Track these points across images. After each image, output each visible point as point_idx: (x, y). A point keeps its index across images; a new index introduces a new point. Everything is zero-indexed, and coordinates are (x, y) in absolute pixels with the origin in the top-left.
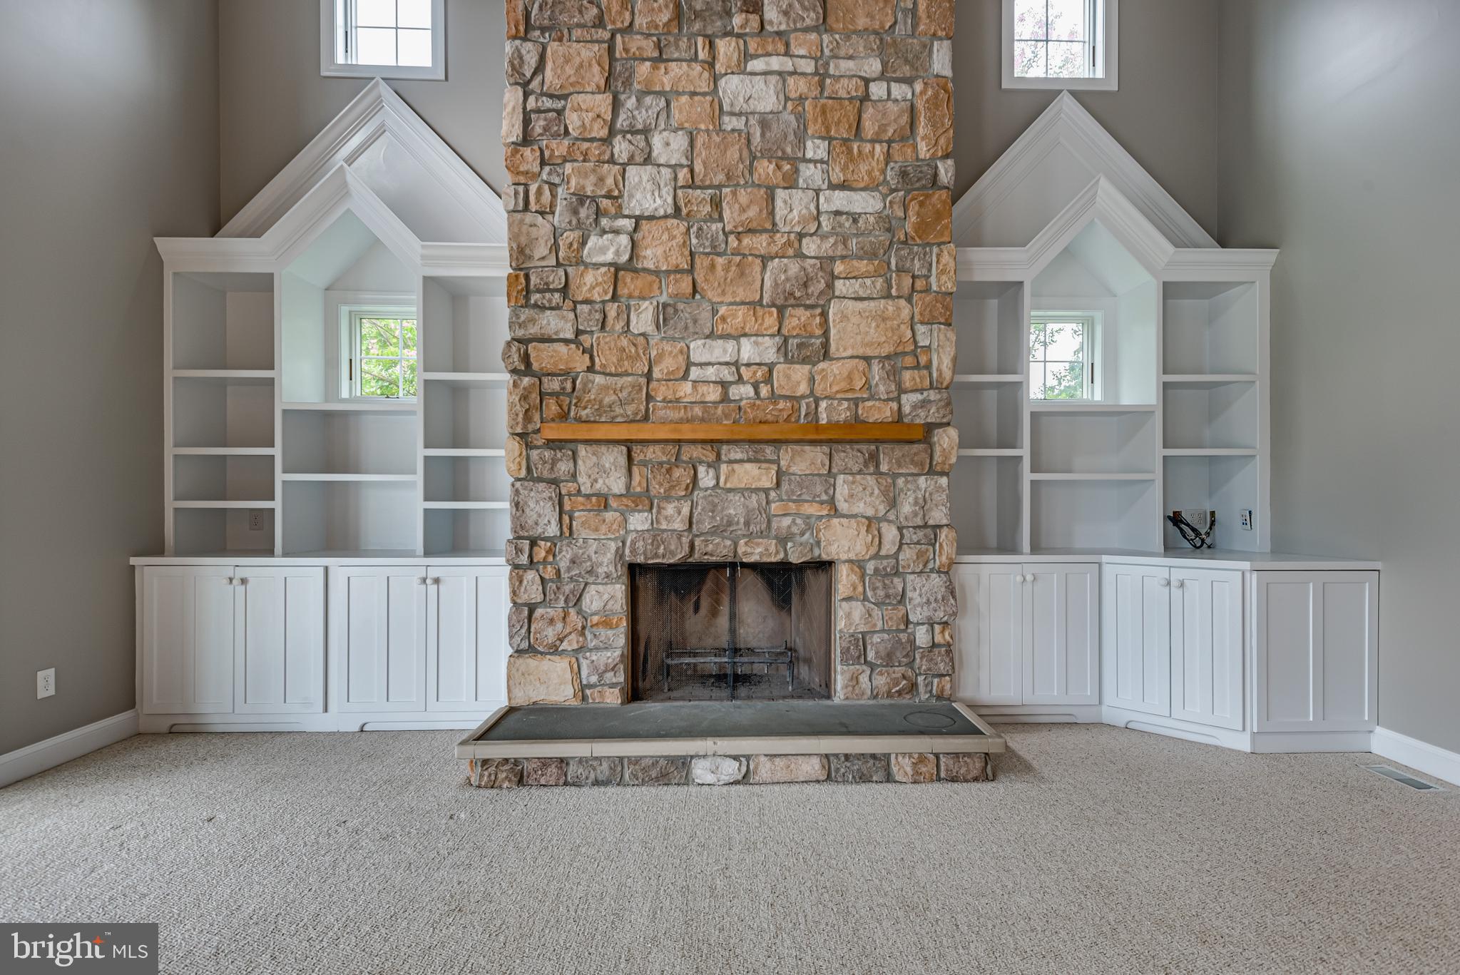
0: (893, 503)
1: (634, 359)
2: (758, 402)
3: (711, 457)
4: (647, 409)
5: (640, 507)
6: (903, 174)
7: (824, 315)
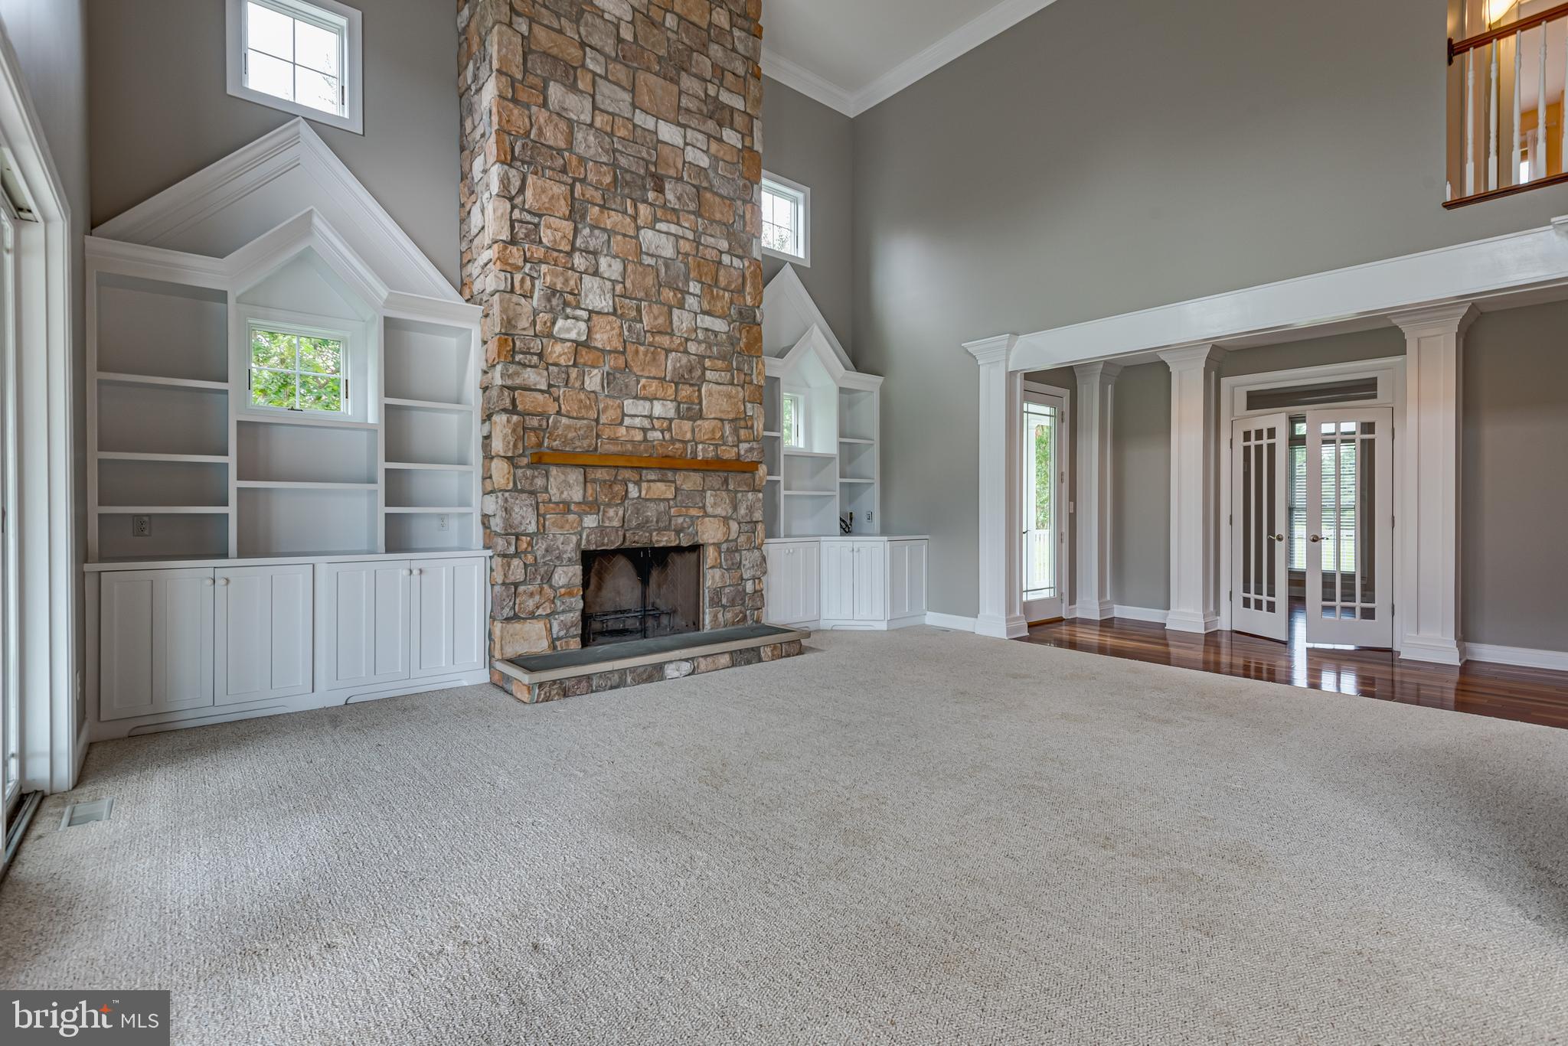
0: (735, 508)
1: (589, 408)
2: (664, 443)
3: (637, 478)
4: (597, 444)
5: (592, 512)
6: (740, 313)
7: (699, 391)
